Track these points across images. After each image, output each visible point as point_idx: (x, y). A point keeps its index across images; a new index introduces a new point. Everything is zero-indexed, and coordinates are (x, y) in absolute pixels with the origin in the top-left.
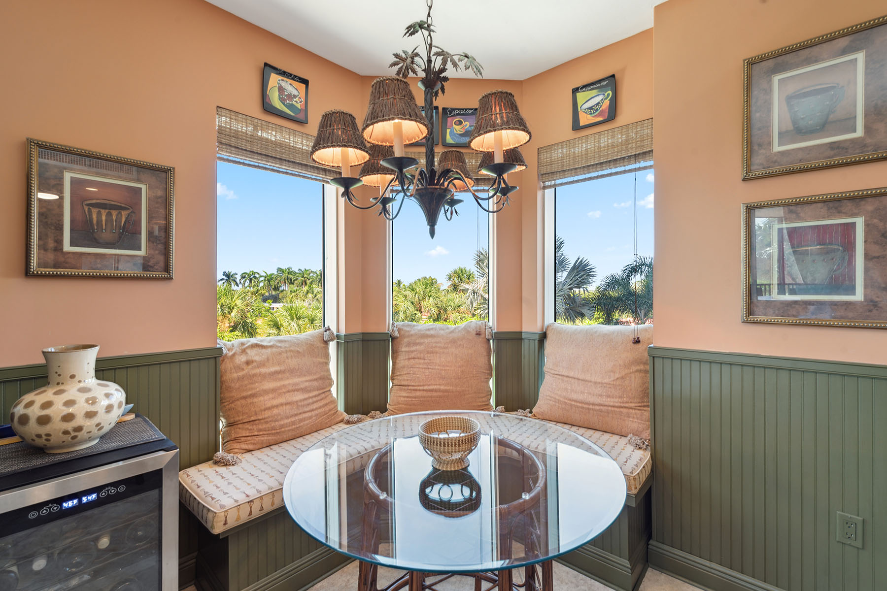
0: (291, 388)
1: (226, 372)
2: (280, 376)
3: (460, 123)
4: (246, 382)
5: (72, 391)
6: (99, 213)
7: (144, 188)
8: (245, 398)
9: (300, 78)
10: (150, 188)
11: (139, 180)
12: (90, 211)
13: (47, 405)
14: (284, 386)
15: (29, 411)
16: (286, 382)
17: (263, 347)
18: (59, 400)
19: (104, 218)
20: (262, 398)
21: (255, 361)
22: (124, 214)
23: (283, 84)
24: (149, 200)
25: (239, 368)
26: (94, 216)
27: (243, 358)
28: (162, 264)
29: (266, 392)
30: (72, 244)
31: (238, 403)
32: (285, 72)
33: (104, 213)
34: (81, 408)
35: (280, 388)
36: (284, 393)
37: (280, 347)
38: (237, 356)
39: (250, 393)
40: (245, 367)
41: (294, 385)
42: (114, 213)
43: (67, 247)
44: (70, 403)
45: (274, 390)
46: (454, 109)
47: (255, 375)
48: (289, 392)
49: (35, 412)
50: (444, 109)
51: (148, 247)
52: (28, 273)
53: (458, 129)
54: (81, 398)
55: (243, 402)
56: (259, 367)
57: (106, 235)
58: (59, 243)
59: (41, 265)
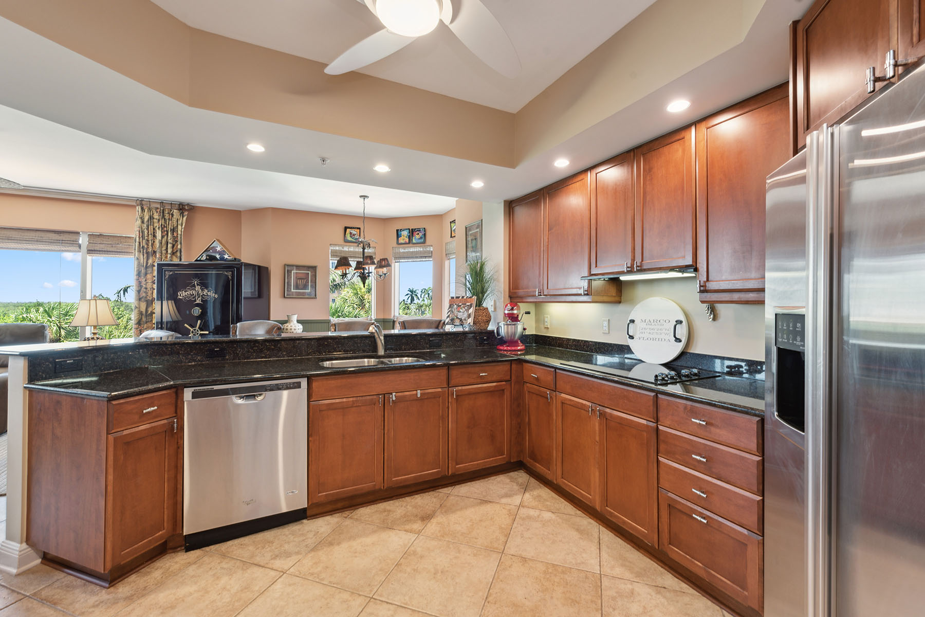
3: (418, 234)
5: (292, 324)
7: (310, 272)
9: (357, 228)
12: (298, 280)
13: (287, 326)
15: (287, 328)
18: (289, 326)
22: (305, 280)
23: (351, 231)
24: (311, 276)
26: (299, 282)
28: (314, 294)
32: (352, 227)
34: (293, 328)
42: (303, 280)
43: (293, 291)
44: (291, 326)
46: (415, 229)
49: (285, 327)
50: (412, 229)
51: (310, 289)
52: (284, 297)
53: (417, 237)
54: (293, 326)
57: (301, 287)
58: (291, 289)
59: (287, 295)
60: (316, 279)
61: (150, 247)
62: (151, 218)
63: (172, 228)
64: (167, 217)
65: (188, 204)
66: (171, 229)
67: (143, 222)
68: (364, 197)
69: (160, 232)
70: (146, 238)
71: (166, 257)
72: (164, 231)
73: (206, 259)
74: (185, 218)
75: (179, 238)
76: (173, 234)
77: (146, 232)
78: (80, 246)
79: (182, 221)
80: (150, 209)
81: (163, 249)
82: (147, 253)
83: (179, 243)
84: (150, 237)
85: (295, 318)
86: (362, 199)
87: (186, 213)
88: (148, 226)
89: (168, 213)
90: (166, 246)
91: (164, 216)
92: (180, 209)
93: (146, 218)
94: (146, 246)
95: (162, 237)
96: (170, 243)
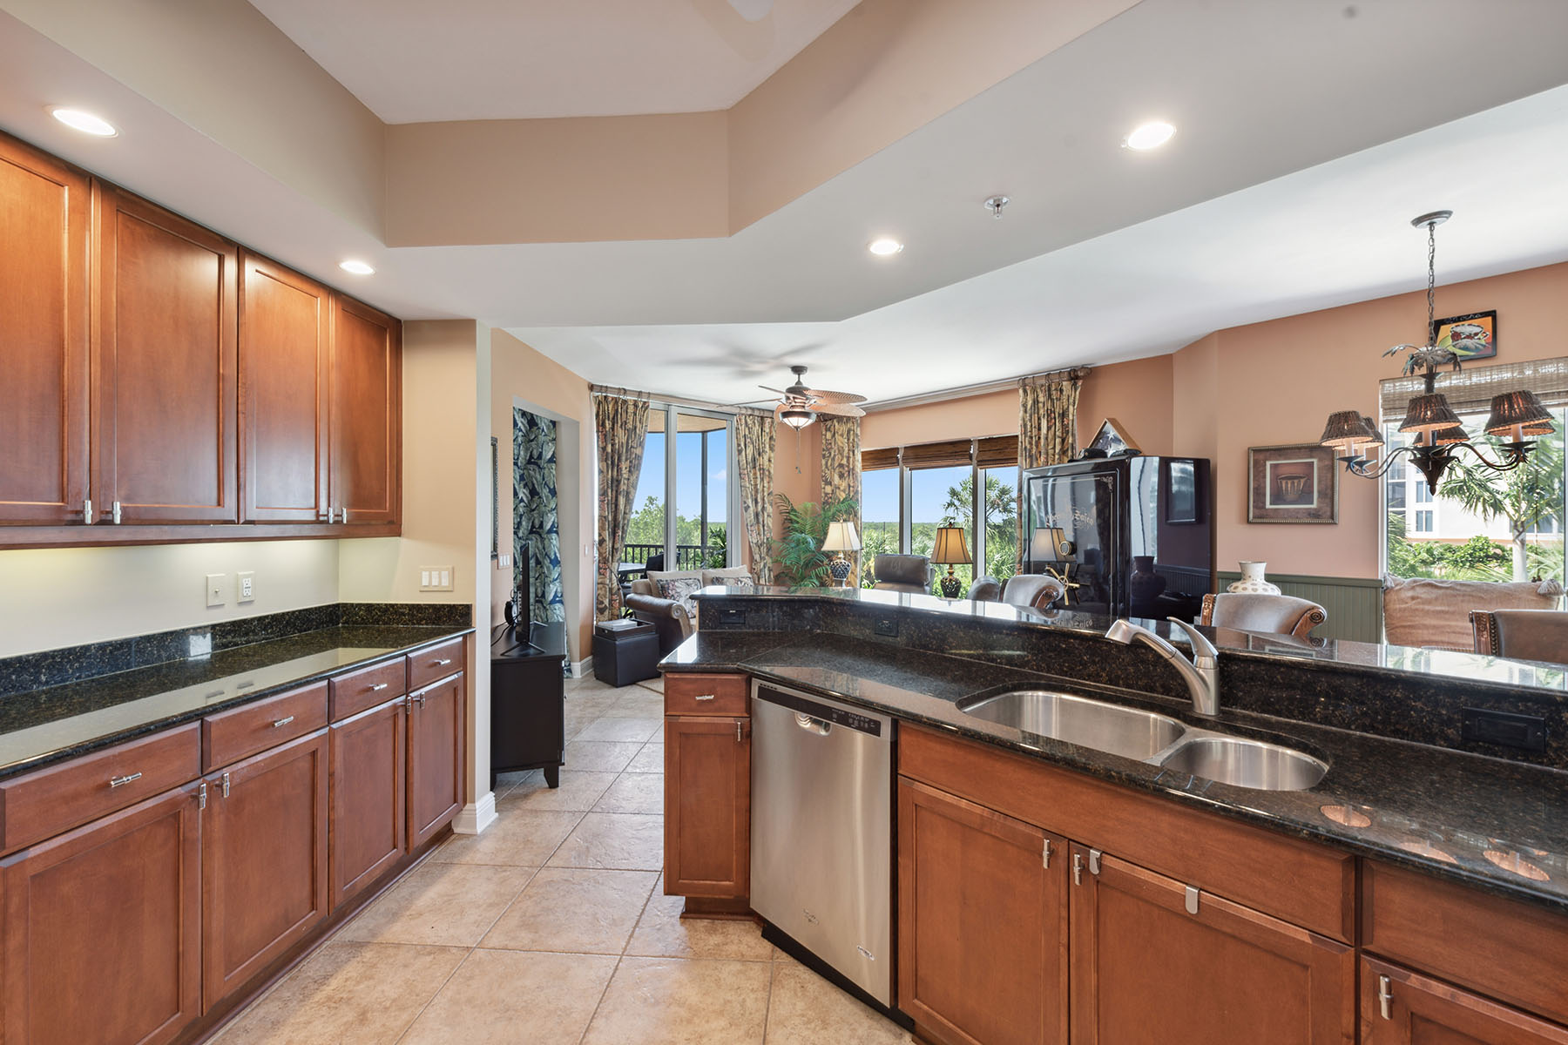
0: (1458, 630)
1: (1390, 601)
2: (1447, 616)
4: (1407, 614)
6: (1287, 483)
7: (1316, 462)
8: (1404, 627)
9: (1481, 314)
10: (1320, 460)
11: (1311, 457)
12: (1281, 483)
14: (1450, 626)
16: (1453, 623)
17: (1436, 587)
19: (1289, 485)
20: (1420, 631)
21: (1421, 598)
22: (1302, 481)
23: (1458, 330)
24: (1319, 469)
25: (1403, 601)
26: (1284, 485)
27: (1410, 594)
28: (1329, 513)
29: (1426, 627)
30: (1271, 504)
31: (1398, 630)
32: (1459, 318)
33: (1289, 482)
35: (1443, 627)
36: (1449, 633)
37: (1459, 590)
38: (1402, 591)
39: (1409, 623)
40: (1409, 600)
41: (1462, 628)
42: (1296, 481)
43: (1268, 506)
45: (1434, 627)
47: (1417, 610)
48: (1454, 632)
51: (1318, 502)
52: (1248, 522)
55: (1402, 630)
56: (1423, 603)
57: (1291, 497)
58: (1264, 503)
59: (1254, 517)
60: (1333, 476)
61: (1034, 447)
62: (1036, 402)
63: (1061, 412)
64: (1055, 395)
65: (1083, 367)
66: (1059, 414)
67: (1026, 412)
68: (1429, 219)
69: (1046, 422)
70: (1029, 434)
71: (1054, 460)
72: (1051, 419)
73: (1085, 456)
74: (1078, 393)
75: (1070, 426)
76: (1063, 422)
77: (1029, 424)
78: (971, 457)
79: (1074, 398)
80: (1034, 390)
81: (1050, 447)
82: (1031, 456)
83: (1070, 434)
84: (1035, 432)
85: (1258, 571)
86: (1424, 229)
87: (1080, 383)
88: (1031, 416)
89: (1056, 389)
90: (1053, 442)
91: (1050, 395)
92: (1071, 379)
93: (1030, 403)
94: (1028, 447)
95: (1049, 428)
96: (1059, 437)
